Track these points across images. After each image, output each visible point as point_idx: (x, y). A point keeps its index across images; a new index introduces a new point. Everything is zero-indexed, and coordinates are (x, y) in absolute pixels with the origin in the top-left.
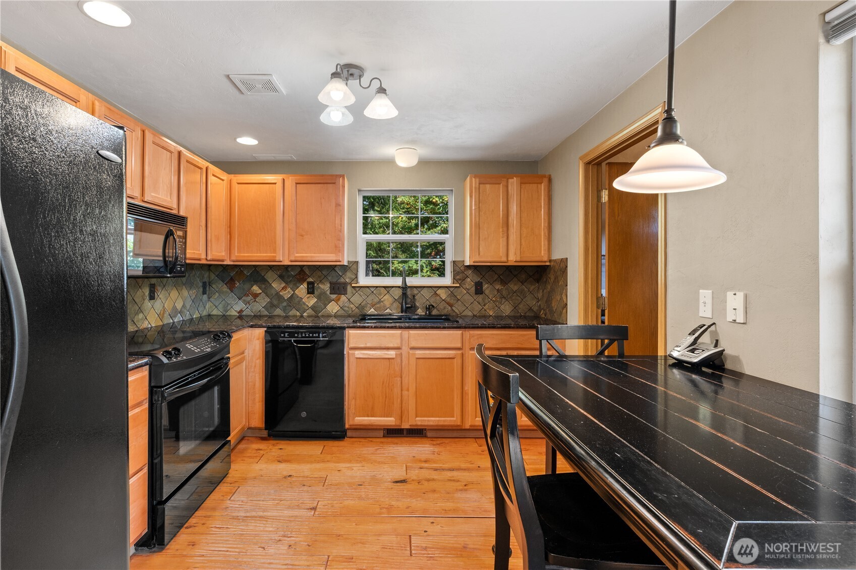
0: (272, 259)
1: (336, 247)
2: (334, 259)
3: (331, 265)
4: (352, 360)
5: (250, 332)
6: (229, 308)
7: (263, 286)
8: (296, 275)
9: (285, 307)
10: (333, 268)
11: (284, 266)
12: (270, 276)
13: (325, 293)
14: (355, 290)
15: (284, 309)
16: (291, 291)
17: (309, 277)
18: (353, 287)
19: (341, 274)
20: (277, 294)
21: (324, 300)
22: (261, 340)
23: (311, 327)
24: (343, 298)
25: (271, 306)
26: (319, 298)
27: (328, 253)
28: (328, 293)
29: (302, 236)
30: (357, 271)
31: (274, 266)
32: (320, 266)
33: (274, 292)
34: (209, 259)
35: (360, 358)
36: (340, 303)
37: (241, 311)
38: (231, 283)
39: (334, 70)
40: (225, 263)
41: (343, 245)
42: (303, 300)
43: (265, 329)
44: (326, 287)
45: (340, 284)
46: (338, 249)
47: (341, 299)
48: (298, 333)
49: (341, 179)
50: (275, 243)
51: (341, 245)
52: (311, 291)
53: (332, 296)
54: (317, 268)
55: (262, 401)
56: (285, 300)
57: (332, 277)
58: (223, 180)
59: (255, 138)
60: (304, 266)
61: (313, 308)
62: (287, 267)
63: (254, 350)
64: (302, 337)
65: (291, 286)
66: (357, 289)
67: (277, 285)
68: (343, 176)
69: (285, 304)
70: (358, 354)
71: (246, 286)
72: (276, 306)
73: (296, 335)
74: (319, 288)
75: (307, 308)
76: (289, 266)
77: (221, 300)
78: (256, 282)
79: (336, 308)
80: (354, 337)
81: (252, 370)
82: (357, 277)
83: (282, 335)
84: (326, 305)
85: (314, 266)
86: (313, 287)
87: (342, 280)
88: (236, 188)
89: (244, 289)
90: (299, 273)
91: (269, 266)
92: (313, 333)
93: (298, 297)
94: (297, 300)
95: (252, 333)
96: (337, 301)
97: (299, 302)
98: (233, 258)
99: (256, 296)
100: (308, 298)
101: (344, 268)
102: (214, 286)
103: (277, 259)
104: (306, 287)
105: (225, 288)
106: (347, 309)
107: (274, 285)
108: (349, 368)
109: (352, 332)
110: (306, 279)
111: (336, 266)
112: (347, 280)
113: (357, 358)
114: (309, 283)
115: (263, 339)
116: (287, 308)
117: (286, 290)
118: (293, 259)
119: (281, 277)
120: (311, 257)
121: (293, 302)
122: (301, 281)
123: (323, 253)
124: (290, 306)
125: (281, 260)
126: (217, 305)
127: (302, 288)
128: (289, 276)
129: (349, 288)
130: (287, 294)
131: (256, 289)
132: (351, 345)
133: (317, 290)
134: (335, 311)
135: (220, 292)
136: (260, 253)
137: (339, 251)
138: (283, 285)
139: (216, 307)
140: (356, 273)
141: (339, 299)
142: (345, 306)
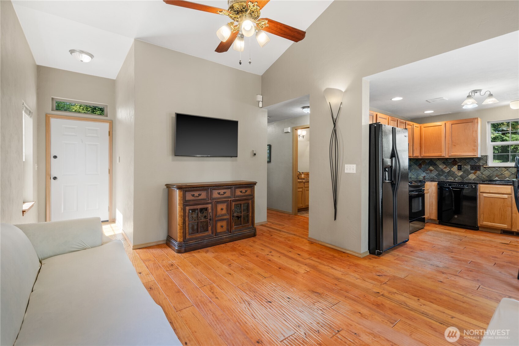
0: (440, 156)
1: (473, 149)
2: (472, 155)
3: (471, 158)
4: (481, 197)
5: (431, 183)
6: (419, 175)
7: (435, 167)
8: (452, 162)
9: (446, 175)
10: (472, 159)
11: (445, 158)
12: (438, 163)
13: (467, 170)
14: (486, 169)
15: (446, 176)
16: (449, 169)
17: (458, 163)
18: (484, 167)
19: (477, 161)
20: (442, 170)
21: (467, 173)
22: (435, 186)
23: (460, 183)
24: (478, 172)
25: (439, 175)
26: (464, 172)
27: (469, 152)
28: (469, 170)
29: (455, 146)
30: (487, 160)
31: (440, 158)
32: (465, 158)
33: (440, 170)
34: (414, 156)
35: (486, 197)
36: (477, 174)
37: (424, 177)
38: (420, 166)
39: (468, 95)
40: (419, 158)
41: (477, 149)
42: (456, 173)
43: (438, 182)
44: (468, 167)
45: (476, 166)
46: (475, 150)
47: (477, 173)
48: (453, 184)
49: (476, 120)
50: (441, 149)
51: (476, 149)
52: (460, 168)
53: (471, 171)
54: (463, 159)
55: (436, 210)
56: (446, 173)
57: (472, 163)
58: (418, 127)
59: (433, 110)
60: (456, 158)
61: (461, 176)
62: (447, 159)
63: (432, 190)
64: (455, 186)
65: (449, 167)
66: (487, 168)
67: (441, 166)
68: (477, 119)
69: (446, 174)
70: (485, 195)
71: (427, 167)
72: (441, 175)
73: (452, 185)
74: (464, 167)
75: (457, 176)
76: (448, 158)
77: (415, 172)
78: (431, 165)
79: (474, 177)
80: (482, 188)
81: (432, 197)
82: (487, 163)
83: (446, 185)
84: (468, 175)
85: (462, 158)
86: (461, 168)
87: (478, 164)
88: (423, 129)
89: (426, 168)
90: (453, 161)
91: (438, 158)
92: (460, 185)
93: (452, 171)
94: (452, 173)
95: (431, 184)
96: (475, 173)
97: (453, 174)
98: (422, 156)
99: (431, 171)
100: (458, 172)
101: (479, 159)
102: (412, 167)
103: (442, 155)
104: (457, 167)
105: (417, 168)
106: (481, 177)
107: (440, 166)
108: (480, 201)
109: (481, 185)
110: (457, 164)
111: (474, 158)
112: (481, 164)
113: (484, 197)
114: (458, 166)
115: (436, 186)
116: (447, 176)
117: (446, 169)
118: (450, 155)
119: (444, 163)
120: (460, 154)
121: (450, 173)
122: (455, 165)
123: (466, 152)
124: (448, 175)
125: (444, 156)
126: (414, 174)
127: (454, 168)
128: (448, 163)
129: (482, 168)
130: (447, 170)
131: (431, 168)
132: (481, 191)
133: (463, 169)
134: (473, 178)
135: (415, 169)
136: (434, 153)
137: (475, 151)
138: (445, 166)
139: (413, 175)
140: (486, 161)
141: (476, 173)
142: (480, 176)
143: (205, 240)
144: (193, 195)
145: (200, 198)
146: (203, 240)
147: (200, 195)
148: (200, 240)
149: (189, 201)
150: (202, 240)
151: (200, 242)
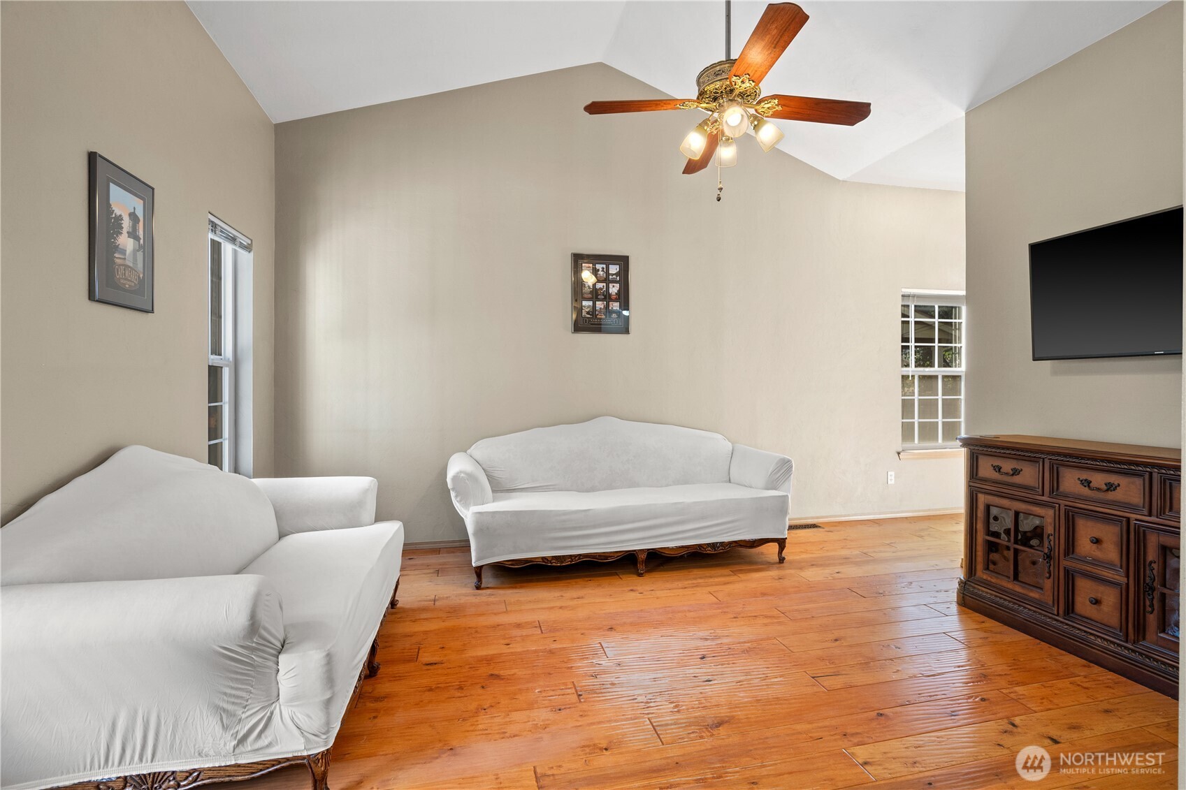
143: (1025, 608)
144: (998, 469)
145: (1017, 479)
146: (1019, 605)
147: (1016, 472)
148: (1010, 602)
149: (984, 480)
150: (1014, 603)
151: (1006, 603)
